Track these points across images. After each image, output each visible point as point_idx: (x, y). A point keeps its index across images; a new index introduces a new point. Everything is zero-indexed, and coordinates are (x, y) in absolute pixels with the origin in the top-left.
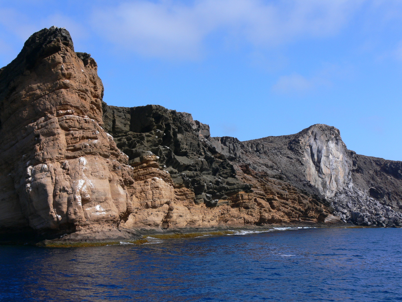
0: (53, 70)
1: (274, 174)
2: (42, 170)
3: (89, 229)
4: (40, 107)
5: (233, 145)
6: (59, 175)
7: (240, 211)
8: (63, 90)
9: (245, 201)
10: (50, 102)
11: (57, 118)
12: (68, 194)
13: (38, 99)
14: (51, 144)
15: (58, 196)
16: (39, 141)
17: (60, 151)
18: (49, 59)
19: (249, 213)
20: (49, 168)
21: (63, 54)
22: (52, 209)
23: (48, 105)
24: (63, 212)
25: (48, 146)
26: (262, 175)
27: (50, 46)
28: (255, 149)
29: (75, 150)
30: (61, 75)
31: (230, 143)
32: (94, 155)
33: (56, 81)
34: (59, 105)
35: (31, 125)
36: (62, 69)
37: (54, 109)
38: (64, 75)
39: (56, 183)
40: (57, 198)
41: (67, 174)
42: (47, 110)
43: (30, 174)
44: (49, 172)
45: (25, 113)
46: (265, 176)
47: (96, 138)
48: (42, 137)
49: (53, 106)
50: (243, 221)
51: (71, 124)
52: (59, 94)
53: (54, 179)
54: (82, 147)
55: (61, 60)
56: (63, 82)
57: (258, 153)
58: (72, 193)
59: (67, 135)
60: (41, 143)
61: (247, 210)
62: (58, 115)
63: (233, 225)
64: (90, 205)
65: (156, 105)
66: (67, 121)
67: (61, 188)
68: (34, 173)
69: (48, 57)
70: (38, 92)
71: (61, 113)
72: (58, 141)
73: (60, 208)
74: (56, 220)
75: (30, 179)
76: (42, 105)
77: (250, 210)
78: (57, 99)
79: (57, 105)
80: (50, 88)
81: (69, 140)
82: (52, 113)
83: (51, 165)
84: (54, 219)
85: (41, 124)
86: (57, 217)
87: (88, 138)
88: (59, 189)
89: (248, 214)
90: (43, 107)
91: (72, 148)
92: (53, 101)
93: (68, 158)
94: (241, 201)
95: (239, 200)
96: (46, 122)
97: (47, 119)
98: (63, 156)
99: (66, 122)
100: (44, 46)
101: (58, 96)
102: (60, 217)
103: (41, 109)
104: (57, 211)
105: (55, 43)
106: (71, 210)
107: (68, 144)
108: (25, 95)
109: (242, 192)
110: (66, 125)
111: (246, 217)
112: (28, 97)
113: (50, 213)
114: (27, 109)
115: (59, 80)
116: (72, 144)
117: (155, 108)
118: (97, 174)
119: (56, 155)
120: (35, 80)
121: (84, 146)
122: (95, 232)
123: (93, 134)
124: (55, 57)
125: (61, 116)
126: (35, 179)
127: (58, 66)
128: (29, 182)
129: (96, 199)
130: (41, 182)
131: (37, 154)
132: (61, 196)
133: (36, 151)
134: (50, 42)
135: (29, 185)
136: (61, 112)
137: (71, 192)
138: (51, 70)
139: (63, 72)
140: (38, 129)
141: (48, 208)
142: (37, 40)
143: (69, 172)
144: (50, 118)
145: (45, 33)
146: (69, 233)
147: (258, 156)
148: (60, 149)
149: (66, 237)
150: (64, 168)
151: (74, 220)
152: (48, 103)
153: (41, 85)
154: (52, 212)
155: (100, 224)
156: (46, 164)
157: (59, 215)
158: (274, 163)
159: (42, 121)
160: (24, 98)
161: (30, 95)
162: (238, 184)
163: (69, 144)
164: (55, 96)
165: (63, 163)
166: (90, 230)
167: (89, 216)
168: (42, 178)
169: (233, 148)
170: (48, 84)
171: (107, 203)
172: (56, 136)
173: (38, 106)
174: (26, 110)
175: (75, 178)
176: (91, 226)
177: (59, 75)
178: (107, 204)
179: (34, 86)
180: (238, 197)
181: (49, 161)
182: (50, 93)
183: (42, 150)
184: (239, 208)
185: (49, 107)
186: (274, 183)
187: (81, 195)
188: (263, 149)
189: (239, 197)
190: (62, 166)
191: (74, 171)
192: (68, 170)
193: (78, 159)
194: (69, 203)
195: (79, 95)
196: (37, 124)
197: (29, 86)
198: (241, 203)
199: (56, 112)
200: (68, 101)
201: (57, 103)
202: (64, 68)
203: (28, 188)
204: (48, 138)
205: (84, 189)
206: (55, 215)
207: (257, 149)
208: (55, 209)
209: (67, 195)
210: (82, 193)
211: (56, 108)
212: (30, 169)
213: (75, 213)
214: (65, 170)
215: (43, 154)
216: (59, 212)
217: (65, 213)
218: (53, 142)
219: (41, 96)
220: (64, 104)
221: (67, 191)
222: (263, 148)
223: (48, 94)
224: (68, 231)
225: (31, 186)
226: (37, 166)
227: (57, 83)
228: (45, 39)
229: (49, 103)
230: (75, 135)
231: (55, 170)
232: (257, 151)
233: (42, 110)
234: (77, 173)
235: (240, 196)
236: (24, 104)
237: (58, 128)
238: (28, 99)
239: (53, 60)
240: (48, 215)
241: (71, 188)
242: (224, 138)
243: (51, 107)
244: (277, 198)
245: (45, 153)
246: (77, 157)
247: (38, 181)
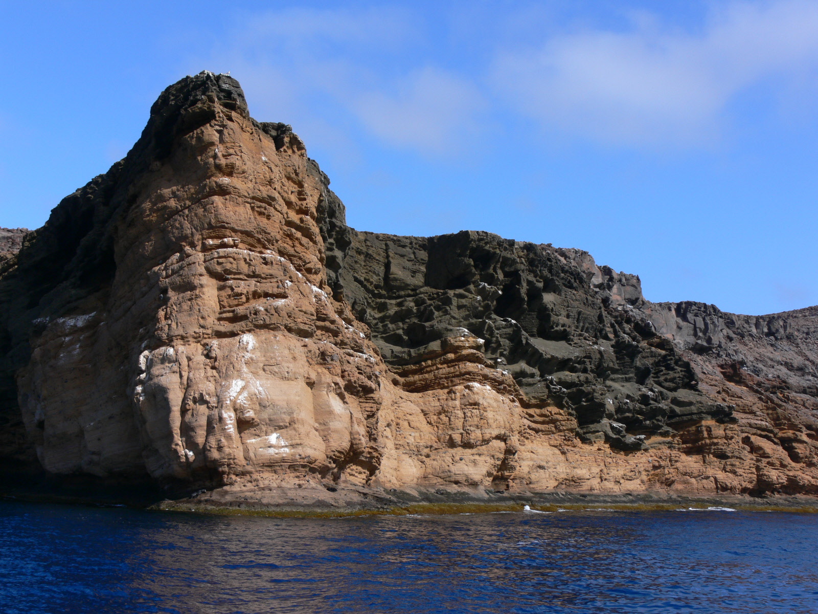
0: (199, 158)
1: (805, 384)
2: (165, 359)
3: (251, 482)
4: (173, 233)
5: (704, 319)
6: (195, 369)
7: (704, 462)
8: (217, 199)
9: (715, 441)
10: (191, 222)
11: (201, 254)
12: (208, 407)
13: (172, 217)
14: (185, 306)
15: (190, 413)
16: (166, 301)
17: (202, 322)
18: (192, 138)
19: (728, 468)
20: (176, 354)
21: (220, 126)
22: (178, 439)
23: (188, 229)
24: (197, 444)
25: (179, 312)
26: (774, 387)
27: (193, 112)
28: (766, 330)
29: (235, 319)
30: (213, 169)
31: (696, 315)
32: (273, 329)
33: (205, 180)
34: (208, 229)
35: (156, 269)
36: (215, 157)
37: (197, 236)
38: (218, 167)
39: (188, 386)
40: (188, 416)
41: (213, 368)
42: (185, 238)
43: (143, 367)
44: (177, 364)
45: (149, 246)
46: (781, 388)
47: (284, 296)
48: (171, 293)
49: (197, 230)
50: (713, 485)
51: (228, 266)
52: (208, 207)
53: (185, 378)
54: (250, 313)
55: (216, 137)
56: (216, 182)
57: (772, 337)
58: (216, 407)
59: (220, 289)
60: (169, 305)
61: (723, 462)
62: (205, 249)
63: (688, 492)
64: (258, 432)
65: (478, 232)
66: (221, 260)
67: (196, 395)
68: (150, 364)
69: (191, 134)
70: (172, 203)
71: (211, 245)
72: (199, 301)
73: (192, 437)
74: (183, 460)
75: (143, 376)
76: (177, 228)
77: (729, 461)
78: (204, 216)
79: (204, 229)
80: (192, 194)
81: (224, 298)
82: (193, 245)
83: (181, 348)
84: (179, 457)
85: (172, 267)
86: (186, 455)
87: (266, 295)
88: (191, 397)
89: (724, 470)
90: (179, 233)
91: (230, 315)
92: (196, 222)
93: (220, 335)
94: (708, 441)
95: (703, 438)
96: (181, 263)
97: (184, 256)
98: (209, 331)
99: (219, 263)
100: (182, 112)
101: (205, 210)
102: (191, 454)
103: (174, 237)
104: (186, 442)
105: (204, 103)
106: (213, 442)
107: (222, 307)
108: (150, 210)
109: (709, 422)
110: (219, 269)
111: (721, 476)
112: (155, 215)
113: (174, 446)
114: (152, 238)
115: (209, 178)
116: (230, 306)
117: (476, 237)
118: (275, 369)
119: (194, 329)
120: (169, 181)
121: (252, 312)
122: (263, 489)
123: (278, 287)
124: (202, 132)
125: (211, 250)
126: (150, 377)
127: (208, 150)
128: (141, 382)
129: (270, 420)
130: (160, 383)
131: (159, 328)
132: (195, 412)
133: (157, 320)
134: (194, 102)
135: (139, 389)
136: (211, 242)
137: (215, 405)
138: (196, 158)
139: (217, 161)
140: (167, 276)
141: (170, 436)
142: (173, 100)
143: (217, 364)
144: (188, 256)
145: (187, 85)
146: (211, 489)
147: (772, 345)
148: (203, 318)
149: (203, 495)
150: (208, 356)
151: (216, 463)
152: (187, 225)
153: (178, 190)
154: (177, 445)
155: (275, 472)
156: (173, 347)
157: (190, 450)
158: (808, 360)
159: (175, 261)
160: (148, 216)
161: (158, 210)
162: (701, 403)
163: (224, 307)
164: (200, 211)
165: (207, 345)
166: (254, 483)
167: (252, 455)
168: (162, 375)
169: (703, 327)
170: (190, 186)
171: (295, 429)
172: (197, 292)
173: (169, 232)
174: (151, 240)
175: (227, 377)
176: (255, 476)
177: (209, 168)
178: (293, 432)
179: (166, 192)
180: (699, 431)
181: (180, 342)
182: (192, 204)
183: (169, 318)
184: (704, 457)
185: (189, 232)
186: (804, 405)
187: (235, 410)
188: (785, 330)
189: (702, 432)
190: (205, 352)
191: (226, 362)
192: (216, 359)
193: (237, 338)
194: (210, 429)
195: (253, 208)
196: (166, 268)
197: (157, 192)
198: (706, 444)
199: (200, 242)
200: (225, 219)
201: (203, 224)
202: (220, 155)
203: (138, 394)
204: (182, 295)
205: (242, 400)
206: (182, 451)
207: (769, 329)
208: (184, 439)
209: (207, 410)
210: (238, 406)
211: (202, 235)
212: (144, 357)
213: (220, 448)
214: (208, 360)
215: (169, 325)
216: (191, 444)
217: (201, 447)
218: (189, 302)
219: (177, 212)
220: (216, 227)
221: (207, 402)
222: (785, 328)
223: (188, 207)
224: (208, 484)
225: (143, 391)
226: (157, 351)
227: (205, 185)
228: (186, 98)
229: (189, 226)
230: (236, 290)
231: (189, 359)
232: (770, 334)
233: (176, 238)
234: (231, 366)
235: (704, 429)
236: (148, 229)
237: (201, 275)
238: (154, 217)
239: (199, 139)
240: (170, 449)
241: (217, 395)
242: (684, 306)
243: (192, 234)
244: (805, 438)
245: (174, 325)
246: (237, 334)
247: (156, 380)
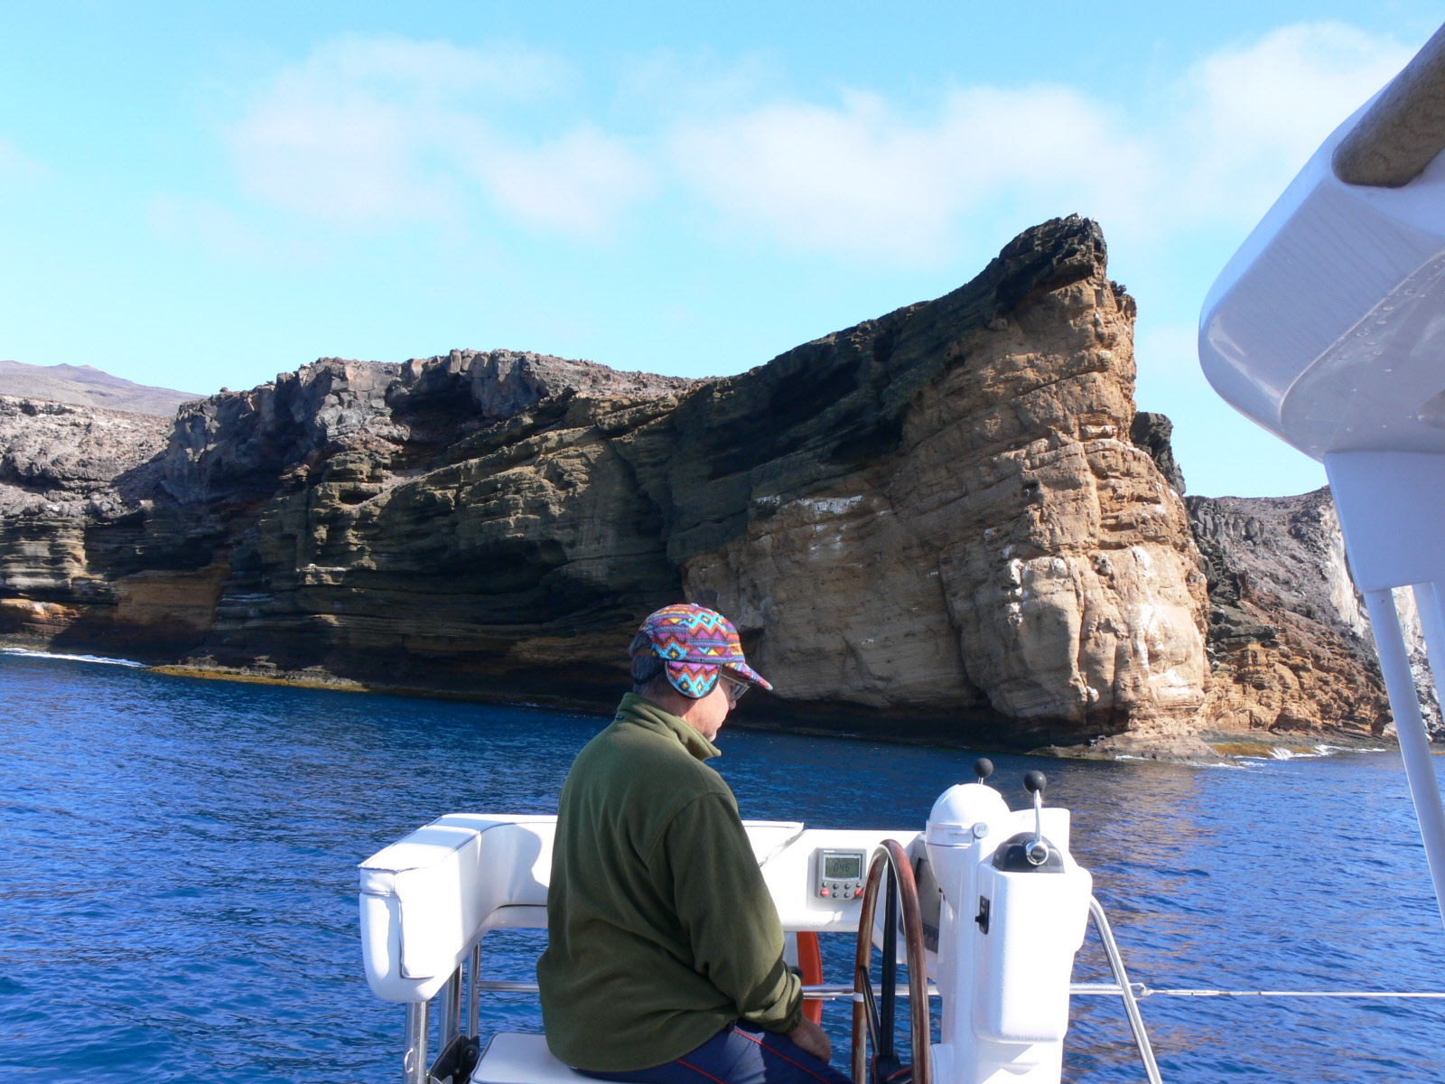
0: (1071, 322)
1: (1295, 601)
2: (1052, 572)
3: (1153, 728)
4: (1035, 413)
5: (1213, 519)
6: (1092, 588)
7: (1244, 692)
8: (1095, 374)
9: (1259, 668)
10: (1064, 402)
11: (1081, 444)
12: (1117, 636)
13: (1030, 391)
14: (1070, 507)
15: (1092, 641)
16: (1037, 499)
17: (1091, 529)
18: (1066, 295)
19: (1264, 701)
20: (1069, 568)
21: (1098, 285)
22: (1076, 673)
23: (1059, 412)
24: (1106, 681)
25: (1063, 513)
26: (1272, 603)
27: (1071, 264)
28: (1244, 533)
29: (1118, 526)
30: (1093, 338)
31: (1205, 514)
32: (1161, 543)
33: (1080, 350)
34: (1086, 413)
35: (1012, 454)
36: (1096, 323)
37: (1073, 421)
38: (1100, 337)
39: (1087, 609)
40: (1090, 646)
41: (1111, 587)
42: (1055, 421)
43: (1017, 578)
44: (1071, 579)
45: (992, 426)
46: (1275, 604)
47: (1156, 501)
48: (1043, 490)
49: (1072, 413)
50: (1248, 720)
51: (1113, 462)
52: (1088, 385)
53: (1082, 598)
54: (1137, 521)
55: (1094, 300)
56: (1098, 356)
57: (1249, 542)
58: (1127, 637)
59: (1100, 488)
60: (1045, 504)
61: (1260, 693)
62: (1084, 437)
63: (1227, 727)
64: (1157, 668)
66: (1107, 453)
67: (1103, 621)
68: (1029, 579)
69: (1063, 289)
70: (1030, 374)
71: (1092, 434)
72: (1086, 502)
73: (1096, 672)
74: (1085, 699)
75: (1019, 591)
76: (1042, 408)
77: (1266, 692)
78: (1083, 395)
79: (1082, 412)
80: (1061, 366)
81: (1105, 501)
82: (1068, 431)
83: (1073, 561)
84: (1080, 695)
85: (1041, 455)
86: (1089, 694)
87: (1140, 499)
88: (1096, 623)
89: (1259, 702)
90: (1045, 414)
91: (1112, 522)
92: (1070, 402)
93: (1104, 546)
94: (1251, 668)
95: (1247, 665)
96: (1053, 452)
97: (1055, 444)
98: (1096, 541)
99: (1104, 457)
100: (1055, 262)
101: (1084, 388)
102: (1094, 693)
103: (1038, 417)
104: (1087, 677)
105: (1083, 256)
106: (1127, 678)
107: (1104, 510)
108: (992, 379)
109: (1254, 646)
110: (1103, 463)
111: (1257, 709)
112: (1002, 386)
113: (1072, 682)
114: (996, 415)
115: (1087, 349)
116: (1112, 511)
118: (1169, 591)
119: (1083, 538)
120: (1021, 345)
121: (1140, 520)
122: (1168, 737)
123: (1150, 489)
124: (1080, 291)
125: (1090, 439)
126: (1034, 594)
127: (1085, 314)
128: (1017, 599)
129: (1172, 654)
130: (1053, 603)
131: (1035, 532)
132: (1100, 642)
133: (1032, 521)
134: (1072, 252)
135: (1015, 607)
136: (1093, 430)
137: (1126, 634)
138: (1066, 322)
139: (1099, 329)
140: (1033, 467)
141: (1068, 668)
142: (1038, 245)
143: (1115, 582)
144: (1064, 444)
145: (1056, 230)
146: (1109, 735)
147: (1252, 552)
148: (1092, 524)
149: (1102, 742)
150: (1099, 572)
151: (1130, 704)
152: (1057, 404)
153: (1037, 359)
154: (1076, 680)
155: (1174, 716)
156: (1062, 558)
157: (1093, 687)
158: (1289, 571)
159: (1043, 449)
160: (989, 386)
161: (1007, 381)
162: (1248, 623)
163: (1106, 511)
164: (1076, 389)
165: (1097, 558)
166: (1157, 730)
167: (1155, 696)
168: (1052, 593)
170: (1057, 356)
171: (1189, 665)
172: (1083, 489)
173: (1030, 411)
174: (994, 418)
175: (1131, 599)
176: (1158, 721)
177: (1087, 337)
178: (1187, 669)
179: (1020, 359)
180: (1244, 656)
181: (1069, 553)
182: (1061, 378)
183: (1047, 521)
184: (1244, 686)
185: (1061, 414)
186: (1298, 627)
187: (1146, 641)
188: (1262, 534)
189: (1246, 658)
190: (1097, 567)
191: (1126, 581)
192: (1112, 578)
193: (1129, 552)
194: (1121, 661)
196: (1029, 455)
197: (1004, 358)
198: (1249, 672)
199: (1077, 428)
200: (1107, 403)
201: (1081, 406)
202: (1102, 321)
203: (1014, 613)
204: (1060, 494)
205: (1154, 631)
206: (1083, 689)
207: (1247, 531)
208: (1084, 673)
209: (1115, 640)
210: (1149, 638)
211: (1079, 419)
212: (1017, 567)
213: (1136, 688)
214: (1103, 578)
215: (1052, 532)
216: (1095, 679)
217: (1110, 684)
218: (1074, 504)
219: (1038, 386)
220: (1097, 411)
221: (1115, 632)
222: (1262, 531)
223: (1056, 382)
224: (1106, 728)
225: (1022, 610)
226: (1036, 561)
227: (1083, 357)
228: (1058, 246)
229: (1060, 406)
230: (1120, 491)
231: (1082, 574)
232: (1248, 537)
233: (1042, 420)
234: (1134, 586)
235: (1250, 654)
236: (989, 402)
237: (1085, 470)
238: (1000, 389)
239: (1076, 299)
240: (1068, 685)
241: (1125, 622)
242: (1194, 501)
243: (1065, 416)
244: (1310, 666)
245: (1058, 530)
246: (1125, 547)
247: (1044, 599)
